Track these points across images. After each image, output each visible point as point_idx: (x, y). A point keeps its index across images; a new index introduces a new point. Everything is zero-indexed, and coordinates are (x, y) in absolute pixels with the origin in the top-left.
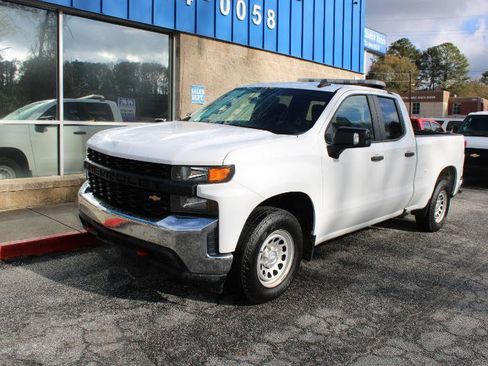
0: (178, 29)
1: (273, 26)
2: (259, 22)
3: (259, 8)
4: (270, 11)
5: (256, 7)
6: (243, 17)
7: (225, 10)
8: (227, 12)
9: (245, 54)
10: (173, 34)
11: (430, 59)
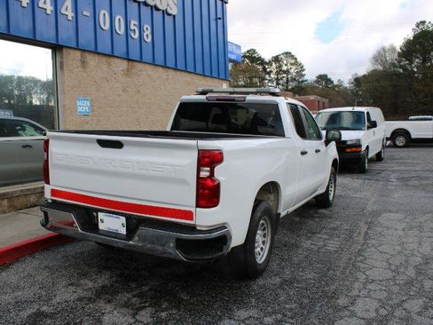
0: (60, 43)
1: (149, 40)
2: (136, 36)
3: (137, 23)
4: (146, 26)
5: (133, 22)
6: (122, 31)
7: (105, 25)
8: (107, 27)
9: (126, 67)
10: (56, 48)
11: (274, 65)
